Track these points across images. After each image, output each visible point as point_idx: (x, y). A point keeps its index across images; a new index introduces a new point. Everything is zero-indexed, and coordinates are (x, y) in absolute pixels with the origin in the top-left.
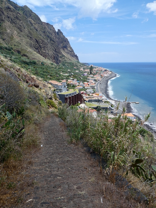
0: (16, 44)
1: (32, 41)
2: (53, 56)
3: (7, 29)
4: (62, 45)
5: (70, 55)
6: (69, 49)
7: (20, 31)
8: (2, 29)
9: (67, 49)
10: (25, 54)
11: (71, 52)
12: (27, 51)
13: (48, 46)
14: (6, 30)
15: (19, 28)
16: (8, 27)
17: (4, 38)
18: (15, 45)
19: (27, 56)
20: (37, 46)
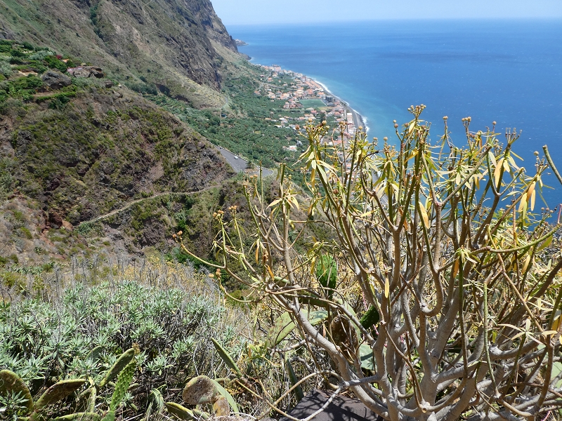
0: (150, 67)
1: (173, 47)
2: (212, 74)
3: (114, 25)
4: (198, 16)
5: (222, 41)
6: (215, 24)
7: (140, 23)
8: (103, 27)
9: (212, 27)
10: (182, 94)
11: (221, 33)
12: (183, 86)
13: (197, 49)
14: (113, 28)
15: (134, 15)
16: (114, 17)
17: (115, 52)
18: (149, 71)
19: (187, 100)
20: (184, 59)
